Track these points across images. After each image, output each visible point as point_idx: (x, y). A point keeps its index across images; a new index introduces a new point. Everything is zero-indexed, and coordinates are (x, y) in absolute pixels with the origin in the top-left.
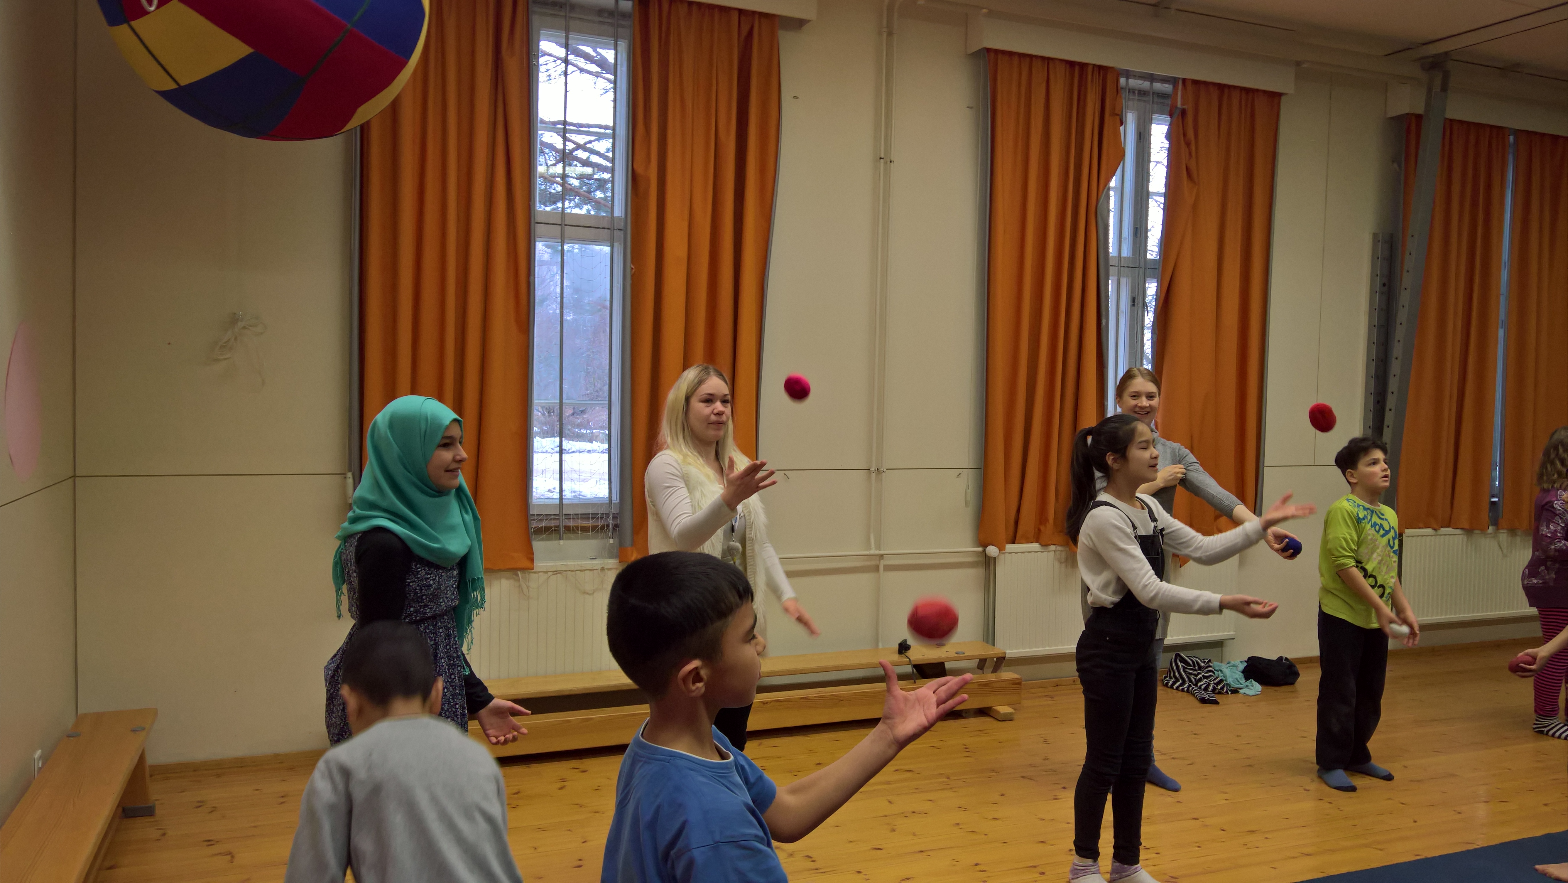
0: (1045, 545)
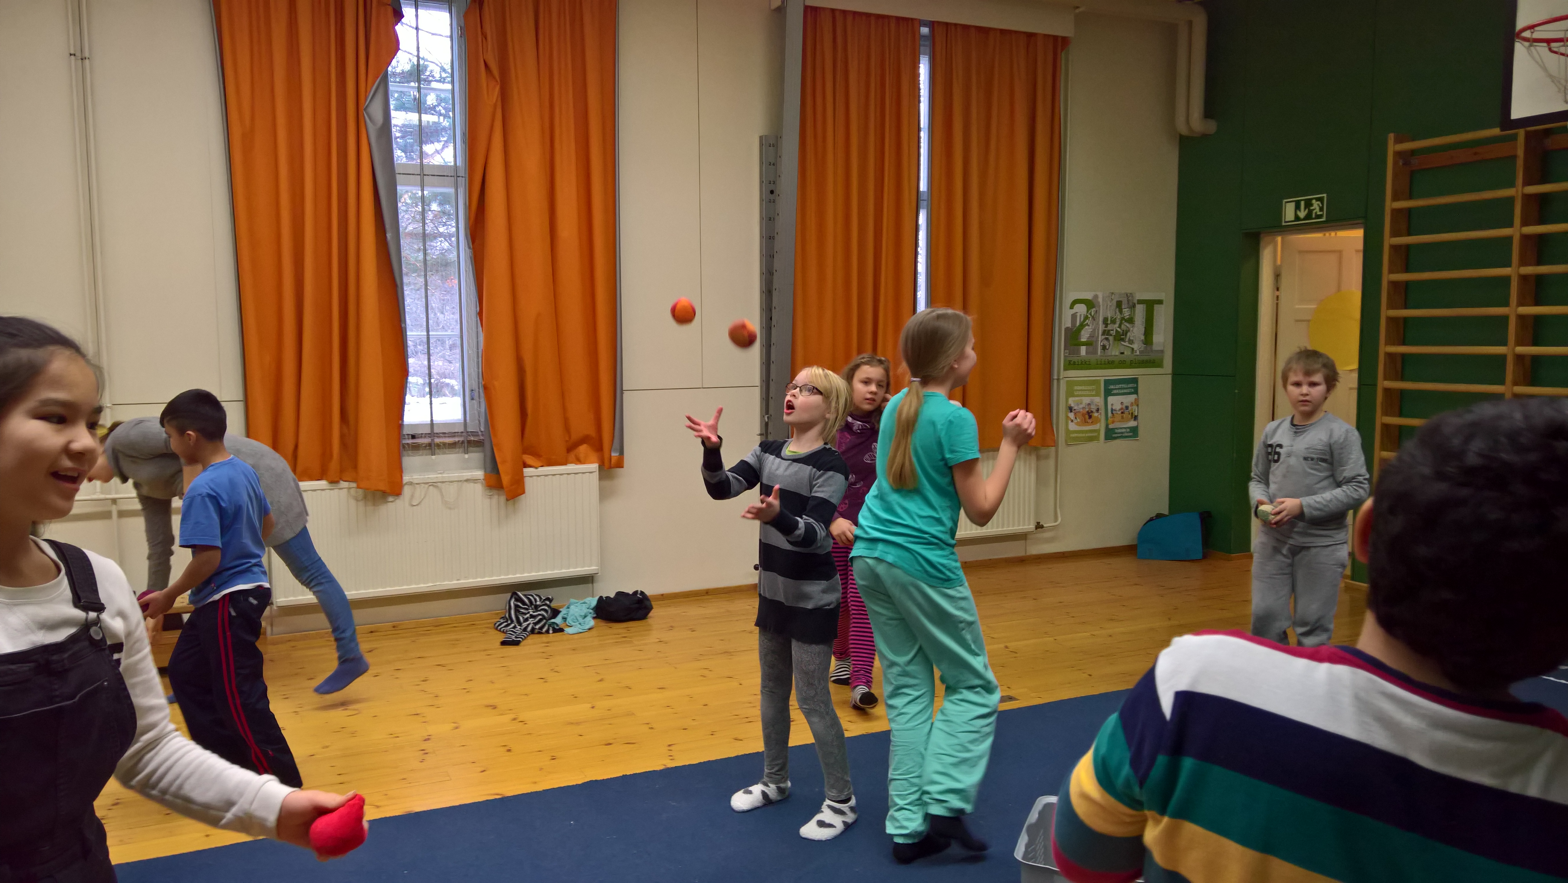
0: (333, 482)
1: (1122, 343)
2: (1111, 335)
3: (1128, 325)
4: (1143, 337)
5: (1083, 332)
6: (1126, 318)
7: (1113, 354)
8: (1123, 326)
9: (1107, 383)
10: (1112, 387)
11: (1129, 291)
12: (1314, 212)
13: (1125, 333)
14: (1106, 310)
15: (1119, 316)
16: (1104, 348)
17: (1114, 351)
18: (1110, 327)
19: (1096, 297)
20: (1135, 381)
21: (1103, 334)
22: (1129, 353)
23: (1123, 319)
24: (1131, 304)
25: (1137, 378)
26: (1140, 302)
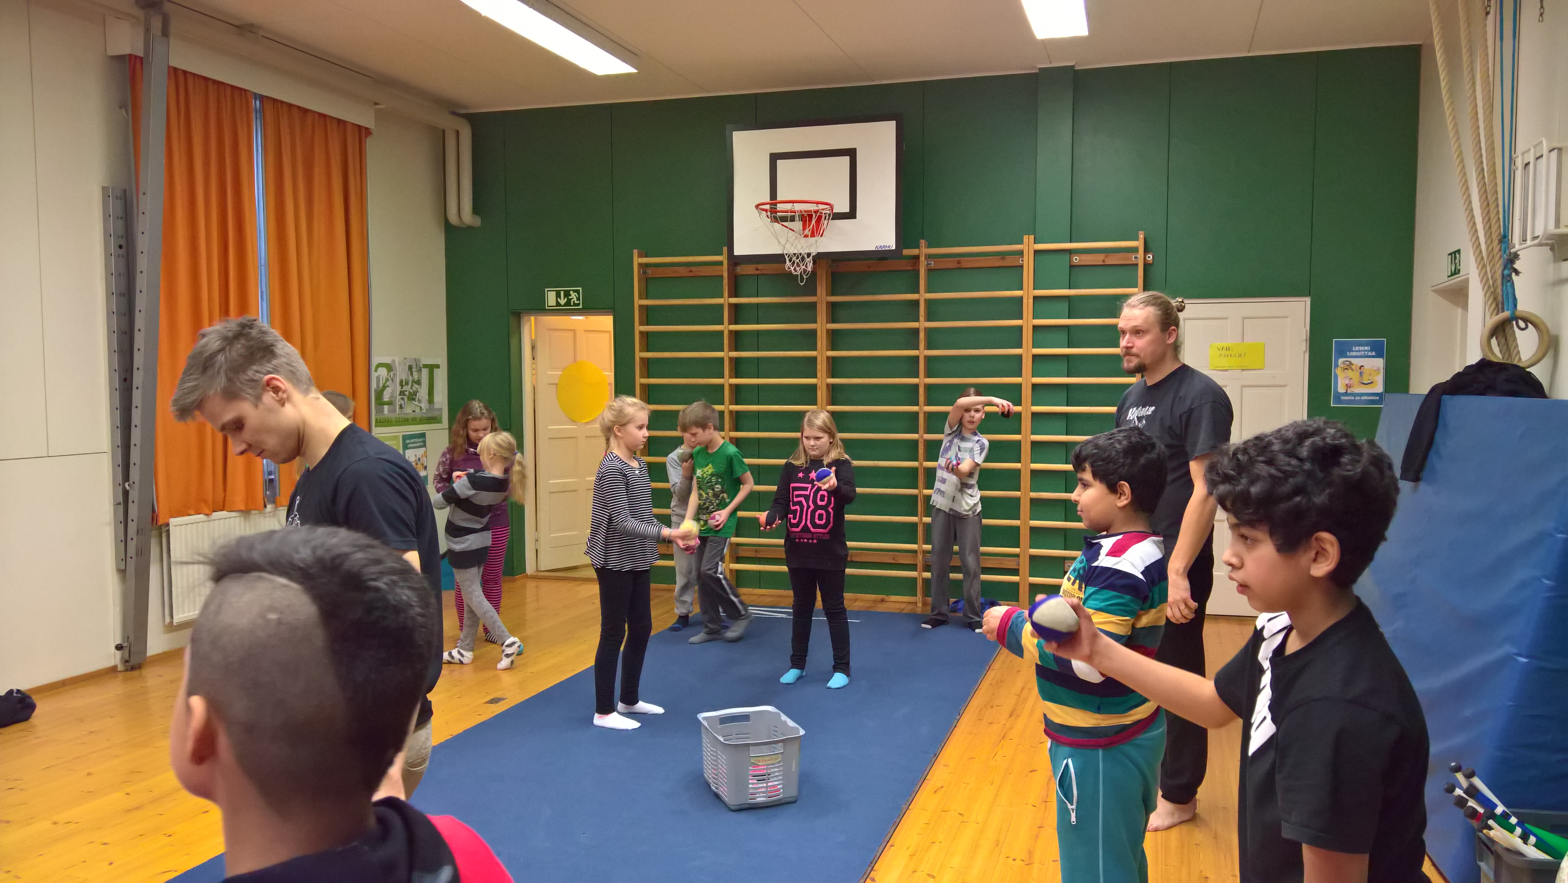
1: (414, 402)
2: (406, 395)
3: (417, 386)
4: (427, 397)
5: (385, 393)
6: (415, 380)
7: (408, 412)
8: (414, 388)
9: (405, 438)
10: (408, 441)
11: (416, 357)
12: (572, 301)
13: (415, 393)
14: (401, 374)
15: (411, 379)
16: (401, 407)
17: (408, 410)
18: (405, 388)
19: (394, 361)
20: (423, 435)
21: (400, 395)
22: (419, 411)
23: (413, 381)
24: (418, 368)
25: (425, 433)
26: (425, 366)
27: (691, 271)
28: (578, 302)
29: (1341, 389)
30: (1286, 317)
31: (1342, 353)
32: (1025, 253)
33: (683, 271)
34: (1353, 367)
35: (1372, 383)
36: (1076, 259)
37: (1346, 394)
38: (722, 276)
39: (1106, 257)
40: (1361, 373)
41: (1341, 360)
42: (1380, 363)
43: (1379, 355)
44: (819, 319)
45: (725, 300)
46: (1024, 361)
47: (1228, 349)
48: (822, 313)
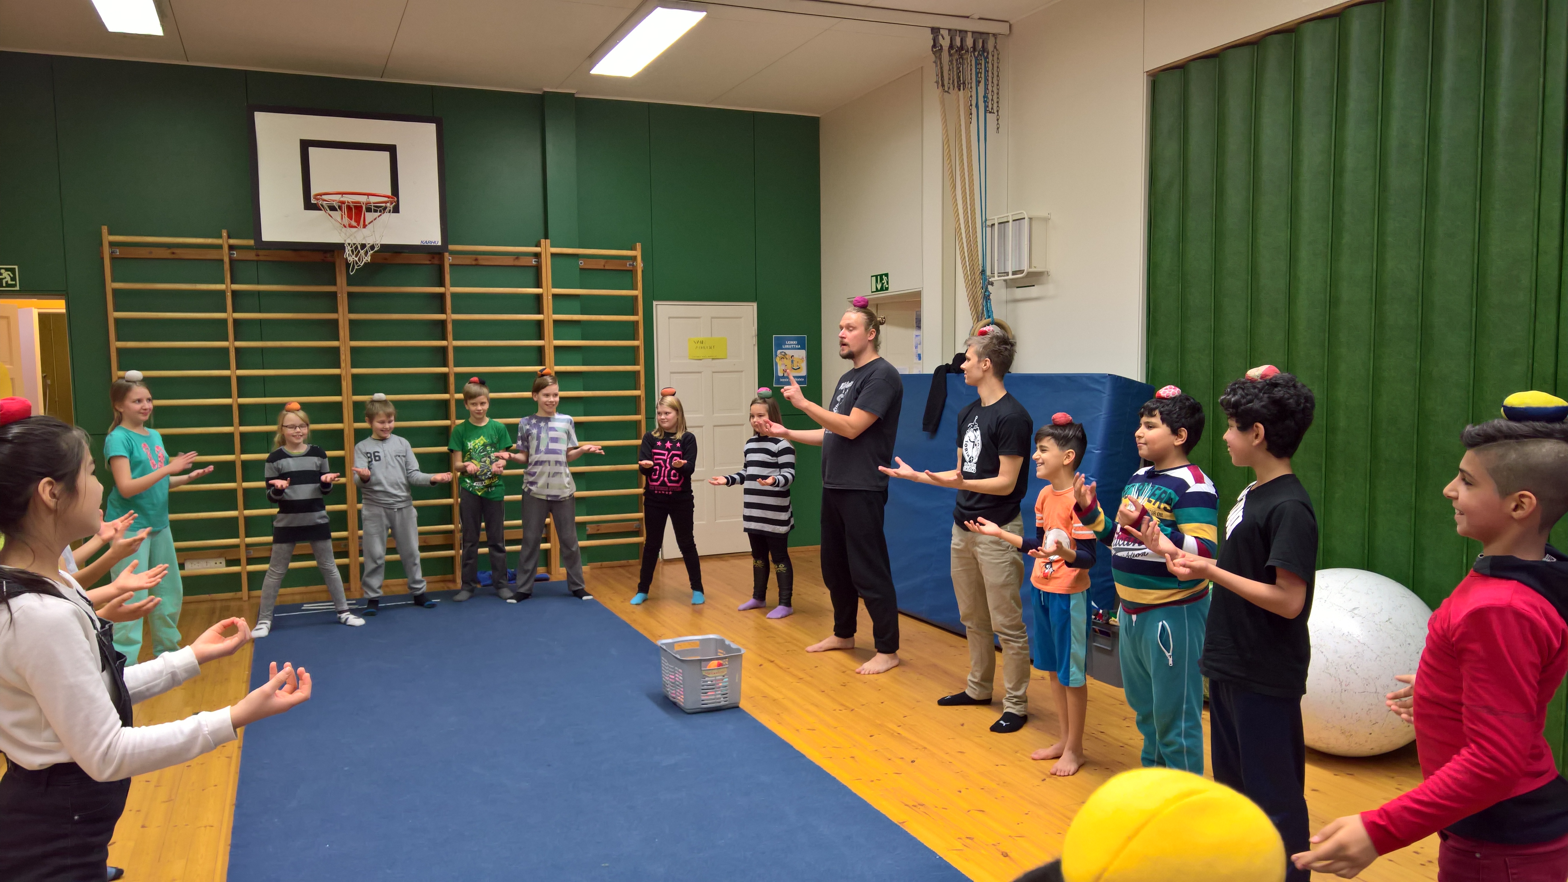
12: (4, 281)
27: (173, 253)
28: (14, 283)
29: (780, 374)
30: (740, 318)
31: (779, 347)
32: (543, 256)
33: (165, 253)
34: (787, 357)
35: (799, 368)
36: (581, 263)
37: (783, 377)
38: (222, 260)
39: (606, 262)
40: (792, 362)
41: (779, 351)
42: (803, 353)
43: (802, 348)
44: (340, 309)
45: (227, 286)
46: (547, 351)
47: (702, 342)
48: (343, 303)
